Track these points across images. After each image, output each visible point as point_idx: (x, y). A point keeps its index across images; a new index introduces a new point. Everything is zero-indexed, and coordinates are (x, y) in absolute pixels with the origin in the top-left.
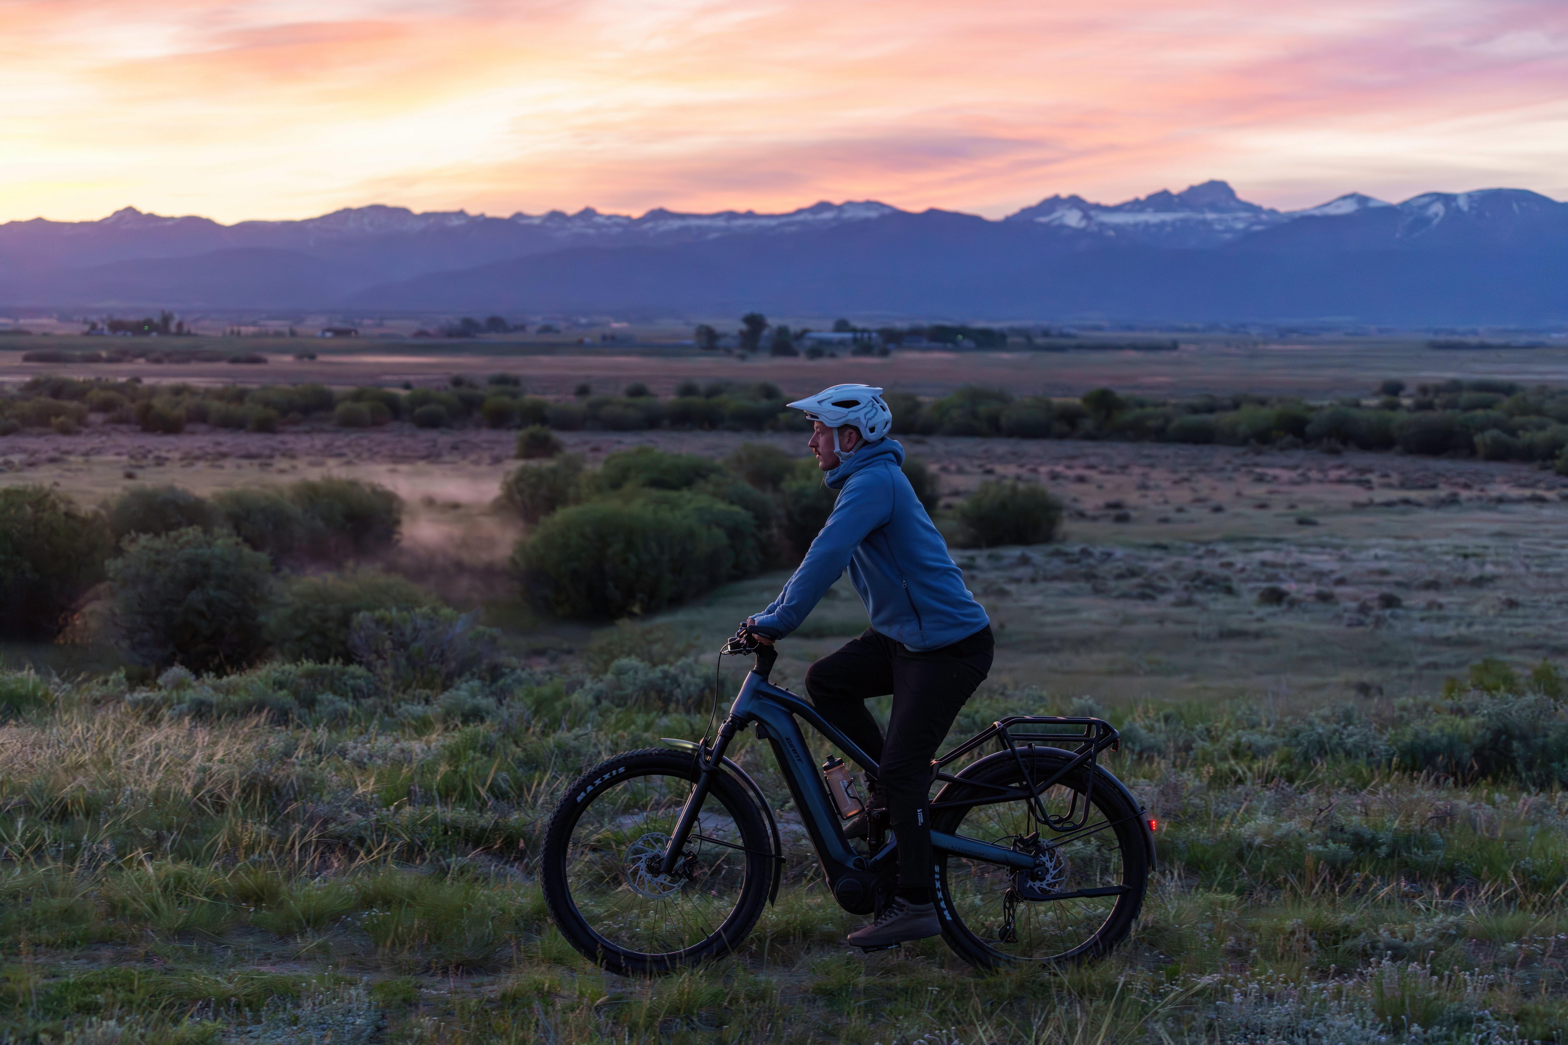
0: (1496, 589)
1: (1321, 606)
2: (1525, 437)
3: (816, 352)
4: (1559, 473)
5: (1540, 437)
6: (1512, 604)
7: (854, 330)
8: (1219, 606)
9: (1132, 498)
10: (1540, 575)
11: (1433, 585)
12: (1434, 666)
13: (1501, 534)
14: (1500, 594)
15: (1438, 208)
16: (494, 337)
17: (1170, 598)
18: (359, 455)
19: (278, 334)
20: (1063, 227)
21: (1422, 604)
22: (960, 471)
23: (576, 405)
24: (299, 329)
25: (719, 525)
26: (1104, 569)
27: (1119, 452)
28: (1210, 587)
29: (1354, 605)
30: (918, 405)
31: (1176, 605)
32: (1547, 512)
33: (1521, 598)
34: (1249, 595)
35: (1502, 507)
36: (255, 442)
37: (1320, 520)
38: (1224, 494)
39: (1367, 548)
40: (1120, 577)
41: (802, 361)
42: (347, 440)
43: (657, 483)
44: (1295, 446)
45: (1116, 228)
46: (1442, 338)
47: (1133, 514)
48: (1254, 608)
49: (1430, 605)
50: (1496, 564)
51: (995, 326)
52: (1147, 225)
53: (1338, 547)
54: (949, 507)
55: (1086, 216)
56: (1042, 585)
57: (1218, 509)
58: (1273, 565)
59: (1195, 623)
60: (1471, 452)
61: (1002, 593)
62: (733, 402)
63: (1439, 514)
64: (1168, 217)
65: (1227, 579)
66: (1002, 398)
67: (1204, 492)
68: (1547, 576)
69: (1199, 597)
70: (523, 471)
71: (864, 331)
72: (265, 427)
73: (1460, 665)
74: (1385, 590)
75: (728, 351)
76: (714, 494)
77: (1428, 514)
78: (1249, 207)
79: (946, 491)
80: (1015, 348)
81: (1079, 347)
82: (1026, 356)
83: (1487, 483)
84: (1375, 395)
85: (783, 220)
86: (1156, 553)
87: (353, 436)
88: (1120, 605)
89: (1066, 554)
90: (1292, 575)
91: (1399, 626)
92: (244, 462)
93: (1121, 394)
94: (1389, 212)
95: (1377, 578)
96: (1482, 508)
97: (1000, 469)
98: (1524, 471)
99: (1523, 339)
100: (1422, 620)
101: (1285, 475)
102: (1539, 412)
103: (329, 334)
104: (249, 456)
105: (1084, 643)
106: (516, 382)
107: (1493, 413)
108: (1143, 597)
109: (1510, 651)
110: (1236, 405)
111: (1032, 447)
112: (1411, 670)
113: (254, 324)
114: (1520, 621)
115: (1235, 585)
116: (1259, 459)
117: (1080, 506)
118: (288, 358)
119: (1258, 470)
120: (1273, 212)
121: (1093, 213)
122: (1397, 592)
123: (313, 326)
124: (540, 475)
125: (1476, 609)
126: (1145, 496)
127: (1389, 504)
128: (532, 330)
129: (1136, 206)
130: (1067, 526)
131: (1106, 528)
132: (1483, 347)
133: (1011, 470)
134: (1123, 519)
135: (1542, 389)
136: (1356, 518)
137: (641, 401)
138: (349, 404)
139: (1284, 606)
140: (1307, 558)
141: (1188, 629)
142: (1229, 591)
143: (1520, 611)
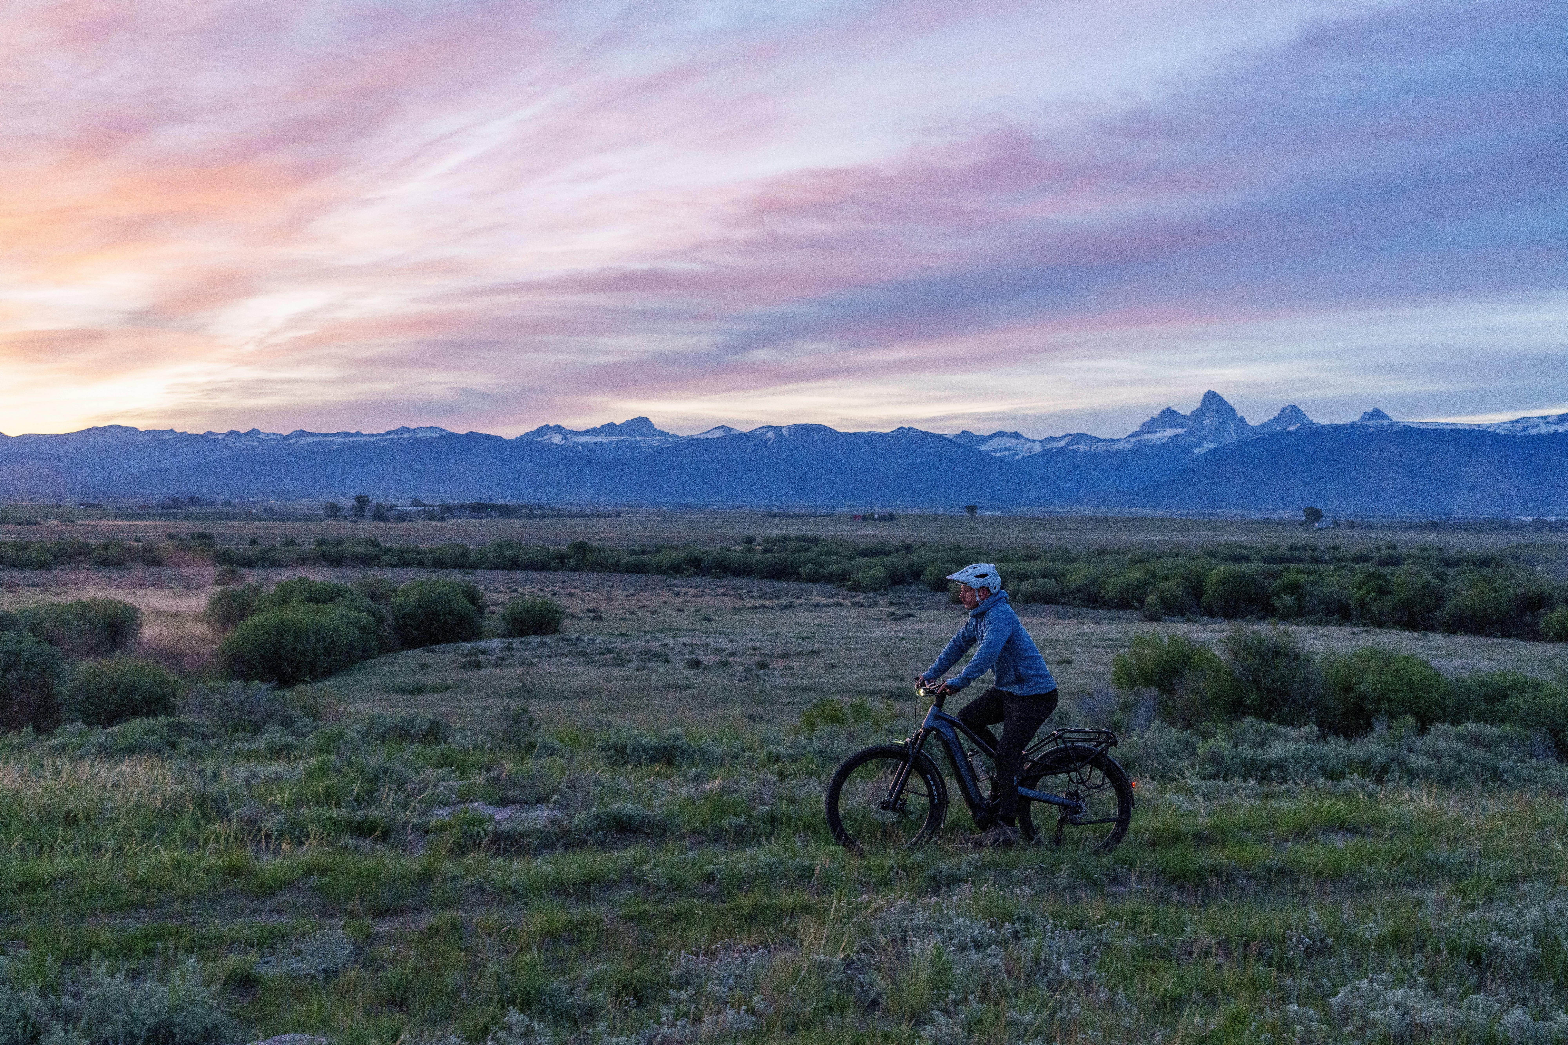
0: (822, 657)
1: (722, 669)
2: (829, 568)
3: (400, 519)
4: (849, 589)
5: (837, 568)
6: (833, 666)
7: (424, 505)
8: (662, 670)
9: (603, 606)
10: (847, 649)
11: (786, 656)
12: (792, 703)
13: (819, 625)
14: (825, 660)
15: (771, 435)
16: (193, 510)
17: (633, 665)
18: (109, 584)
19: (48, 507)
20: (551, 444)
21: (781, 667)
22: (497, 590)
23: (253, 552)
24: (62, 503)
25: (353, 625)
26: (590, 649)
27: (593, 578)
28: (656, 659)
29: (741, 668)
30: (468, 550)
31: (636, 670)
32: (845, 612)
33: (837, 662)
34: (679, 663)
35: (818, 609)
36: (37, 575)
37: (716, 618)
38: (656, 604)
39: (745, 634)
40: (602, 653)
41: (392, 523)
42: (99, 574)
43: (310, 600)
44: (696, 574)
45: (583, 444)
46: (774, 510)
47: (604, 615)
48: (684, 671)
49: (786, 667)
50: (821, 642)
51: (510, 503)
52: (601, 443)
53: (728, 634)
54: (492, 612)
55: (565, 438)
56: (555, 659)
57: (654, 612)
58: (692, 645)
59: (650, 680)
60: (798, 578)
61: (531, 664)
62: (353, 549)
63: (783, 614)
64: (614, 439)
65: (666, 654)
66: (519, 546)
67: (645, 602)
68: (850, 649)
69: (649, 665)
70: (223, 593)
71: (430, 506)
72: (42, 566)
73: (806, 702)
74: (758, 659)
75: (345, 518)
76: (349, 607)
77: (777, 613)
78: (661, 433)
79: (489, 603)
80: (523, 517)
81: (561, 516)
82: (531, 520)
83: (808, 595)
84: (738, 544)
85: (379, 438)
86: (621, 639)
87: (103, 572)
88: (603, 670)
89: (568, 640)
90: (703, 651)
91: (769, 680)
92: (32, 589)
93: (591, 543)
94: (743, 437)
95: (752, 652)
96: (807, 610)
97: (520, 589)
98: (830, 588)
99: (821, 511)
100: (782, 676)
101: (692, 591)
102: (835, 553)
103: (82, 507)
104: (35, 585)
105: (584, 694)
106: (210, 537)
107: (810, 555)
108: (617, 665)
109: (834, 694)
110: (659, 551)
111: (538, 576)
112: (778, 706)
113: (30, 500)
114: (837, 676)
115: (670, 658)
116: (675, 582)
117: (572, 611)
118: (55, 522)
119: (675, 589)
120: (675, 436)
121: (569, 436)
122: (766, 660)
123: (71, 502)
124: (235, 596)
125: (812, 670)
126: (611, 605)
127: (754, 608)
128: (217, 504)
129: (594, 431)
130: (567, 623)
131: (588, 624)
132: (799, 516)
133: (528, 590)
134: (599, 618)
135: (835, 540)
136: (735, 617)
137: (293, 549)
138: (100, 551)
139: (701, 669)
140: (711, 640)
141: (646, 684)
142: (667, 661)
143: (837, 671)
